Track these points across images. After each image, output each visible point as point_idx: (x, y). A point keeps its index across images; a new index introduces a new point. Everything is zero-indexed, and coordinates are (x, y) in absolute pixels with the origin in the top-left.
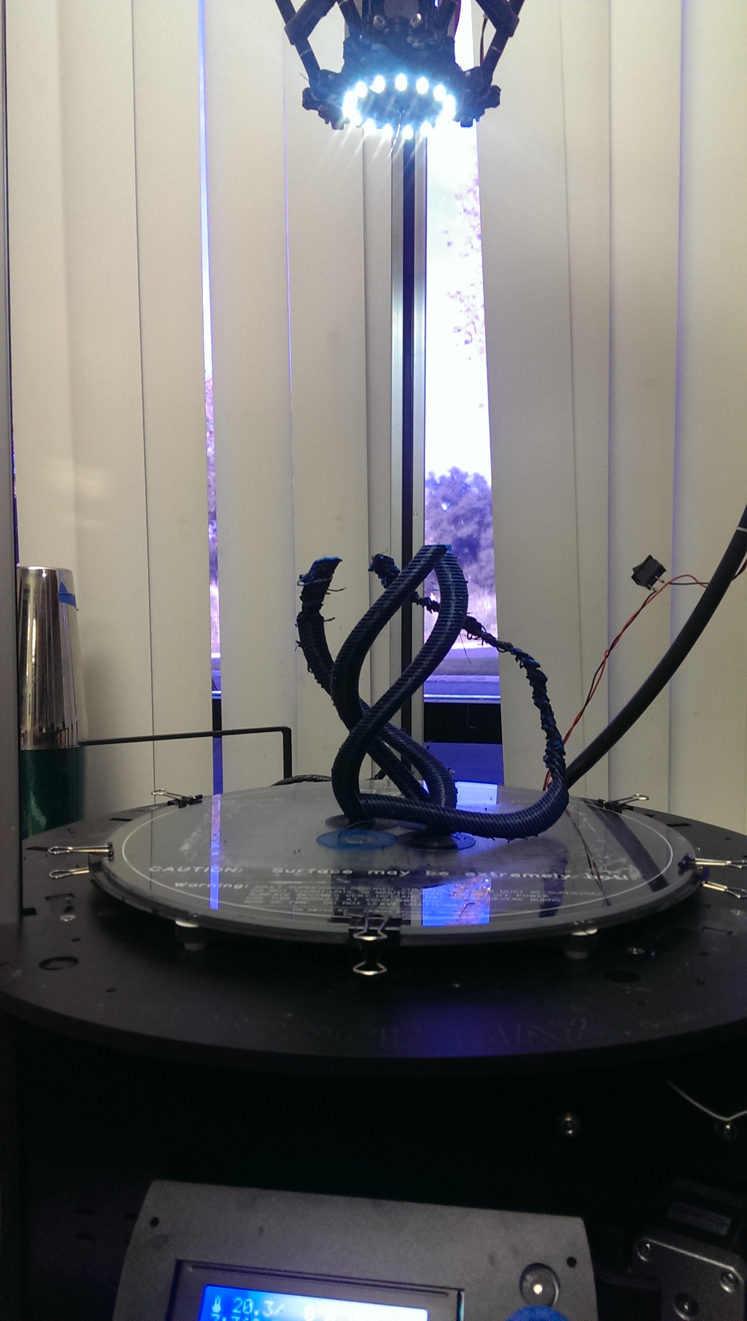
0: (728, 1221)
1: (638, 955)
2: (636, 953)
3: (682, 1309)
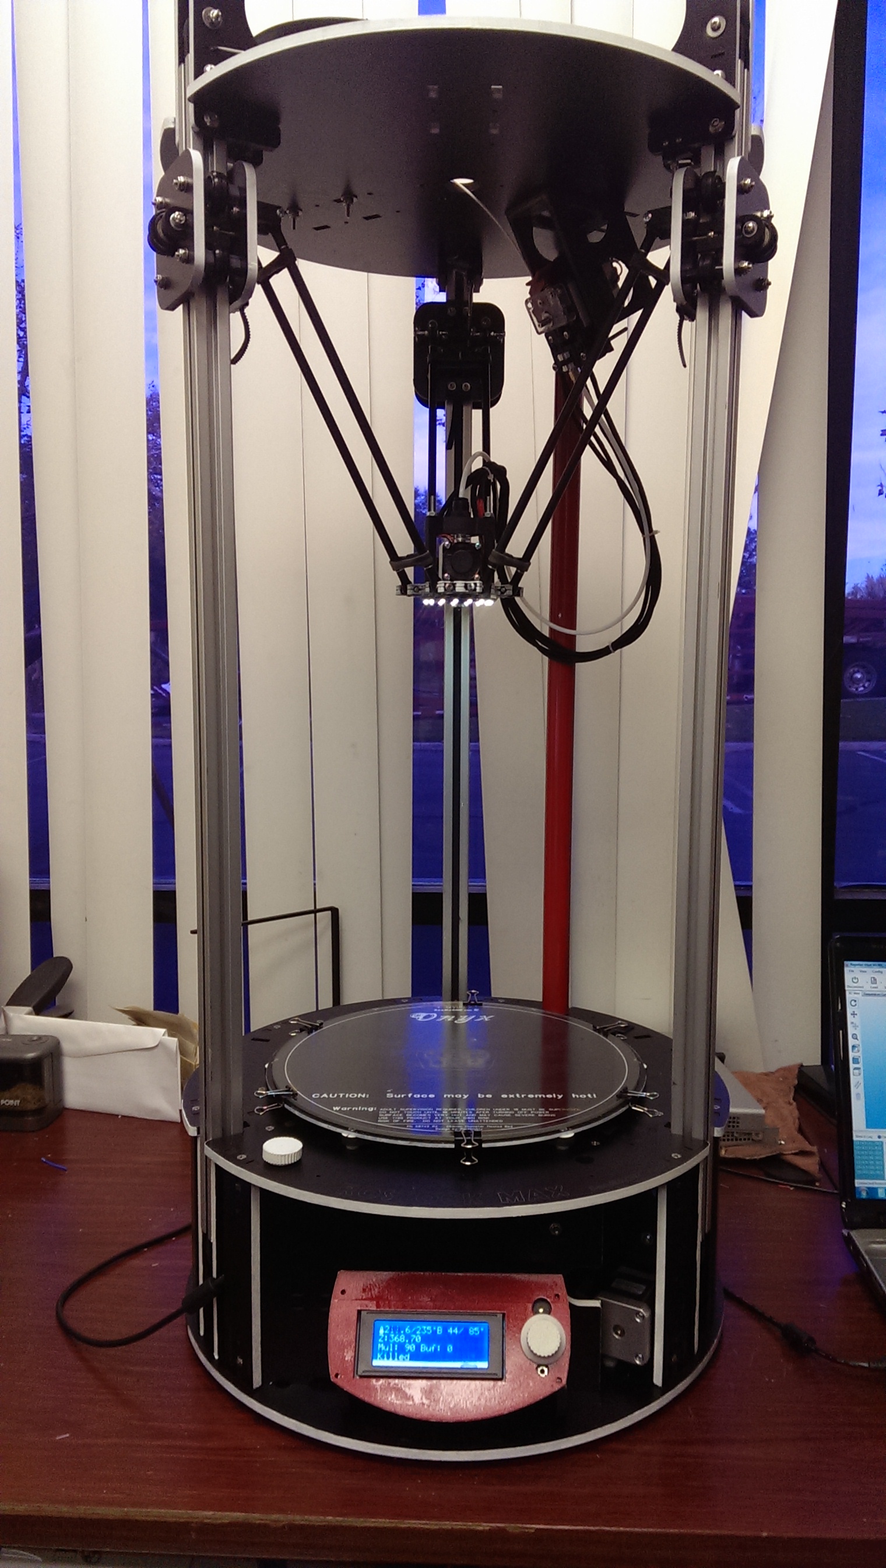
0: (644, 1287)
1: (597, 1146)
2: (595, 1144)
3: (617, 1334)
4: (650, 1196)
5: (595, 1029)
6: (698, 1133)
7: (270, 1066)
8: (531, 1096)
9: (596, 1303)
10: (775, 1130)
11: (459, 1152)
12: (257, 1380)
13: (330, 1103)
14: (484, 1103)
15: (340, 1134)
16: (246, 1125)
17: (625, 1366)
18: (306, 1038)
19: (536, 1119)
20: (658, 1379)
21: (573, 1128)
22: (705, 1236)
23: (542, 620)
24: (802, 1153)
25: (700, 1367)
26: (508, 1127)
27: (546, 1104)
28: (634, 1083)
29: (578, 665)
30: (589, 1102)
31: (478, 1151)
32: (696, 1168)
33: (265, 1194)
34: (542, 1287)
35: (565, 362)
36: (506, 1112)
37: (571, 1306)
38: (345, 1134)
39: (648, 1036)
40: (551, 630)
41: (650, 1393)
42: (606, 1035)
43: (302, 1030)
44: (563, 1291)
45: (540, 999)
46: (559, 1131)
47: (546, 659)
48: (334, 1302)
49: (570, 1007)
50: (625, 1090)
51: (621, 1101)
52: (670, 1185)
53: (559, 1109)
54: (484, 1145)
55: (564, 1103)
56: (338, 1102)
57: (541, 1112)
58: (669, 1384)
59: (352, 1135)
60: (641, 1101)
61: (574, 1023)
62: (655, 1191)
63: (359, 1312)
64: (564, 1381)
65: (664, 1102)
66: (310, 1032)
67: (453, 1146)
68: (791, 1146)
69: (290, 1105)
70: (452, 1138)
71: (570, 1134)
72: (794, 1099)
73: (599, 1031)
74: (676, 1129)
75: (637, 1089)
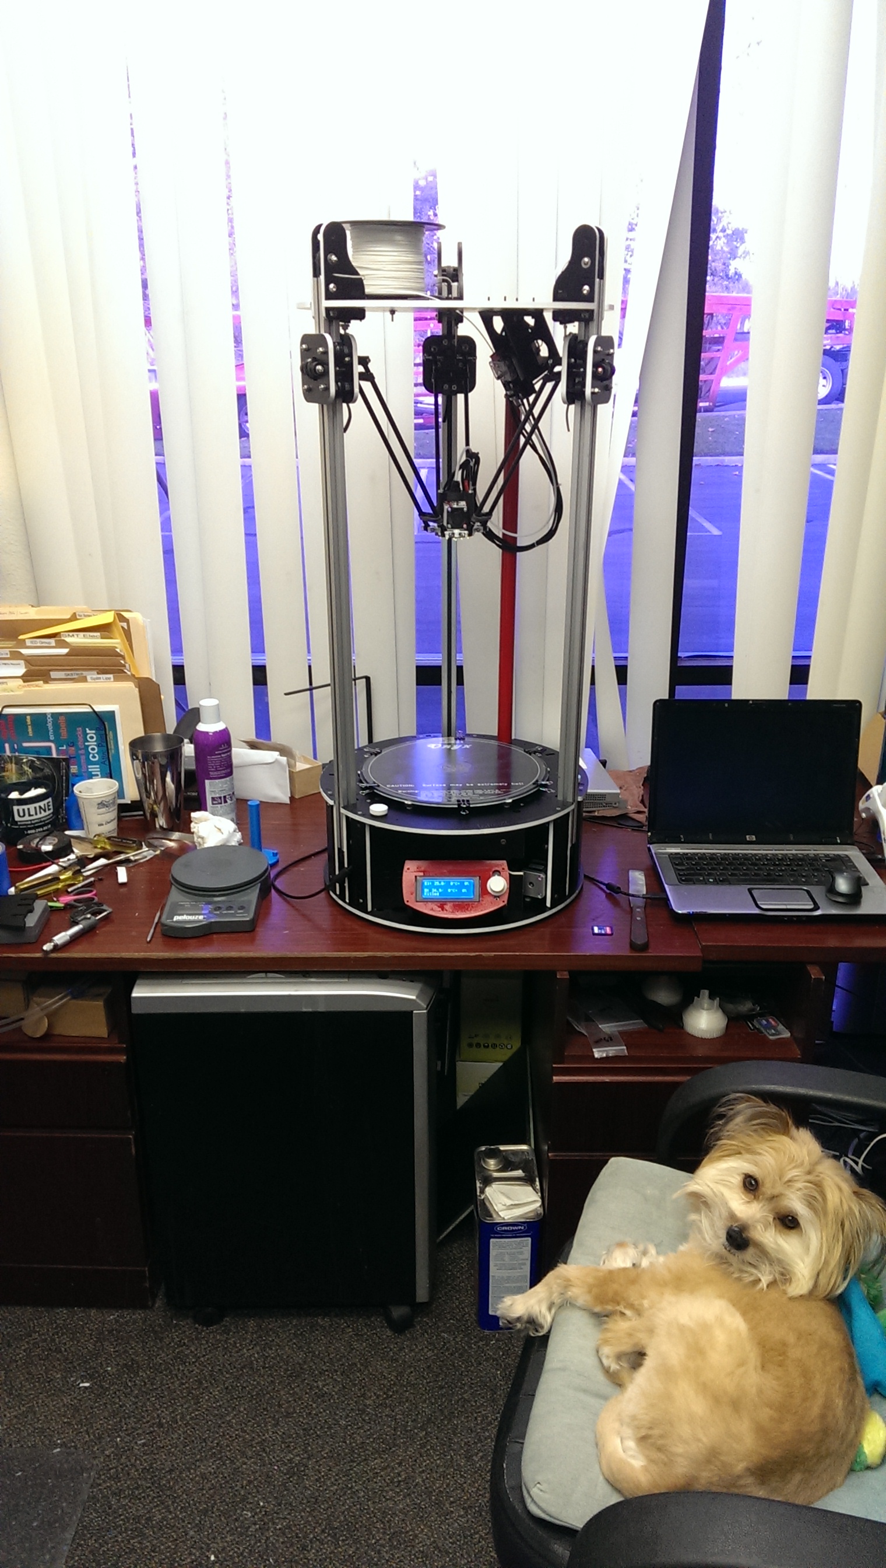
0: (542, 866)
1: (523, 805)
3: (530, 886)
4: (545, 827)
5: (525, 751)
6: (570, 800)
7: (361, 773)
8: (492, 784)
9: (521, 873)
10: (626, 801)
11: (460, 808)
12: (370, 909)
13: (397, 789)
14: (470, 788)
15: (404, 803)
16: (357, 800)
17: (534, 900)
18: (374, 759)
19: (494, 794)
20: (548, 904)
21: (511, 798)
22: (573, 846)
23: (498, 528)
24: (639, 812)
25: (568, 901)
26: (481, 798)
27: (499, 788)
28: (542, 778)
29: (518, 554)
30: (522, 786)
31: (468, 808)
32: (568, 814)
33: (371, 826)
34: (497, 866)
35: (511, 396)
36: (480, 792)
37: (510, 874)
38: (406, 802)
39: (553, 754)
40: (504, 534)
41: (545, 909)
42: (530, 754)
43: (371, 754)
44: (506, 868)
45: (496, 734)
46: (505, 799)
47: (501, 551)
48: (404, 873)
49: (513, 738)
50: (537, 781)
51: (534, 786)
52: (555, 821)
53: (507, 789)
54: (471, 806)
55: (509, 787)
56: (400, 789)
57: (497, 791)
58: (553, 906)
59: (410, 803)
60: (545, 786)
61: (513, 748)
62: (548, 823)
63: (416, 877)
64: (506, 902)
65: (555, 786)
66: (376, 755)
67: (456, 806)
68: (633, 809)
69: (377, 790)
70: (457, 803)
71: (510, 801)
72: (643, 785)
73: (527, 752)
74: (560, 798)
75: (543, 780)
